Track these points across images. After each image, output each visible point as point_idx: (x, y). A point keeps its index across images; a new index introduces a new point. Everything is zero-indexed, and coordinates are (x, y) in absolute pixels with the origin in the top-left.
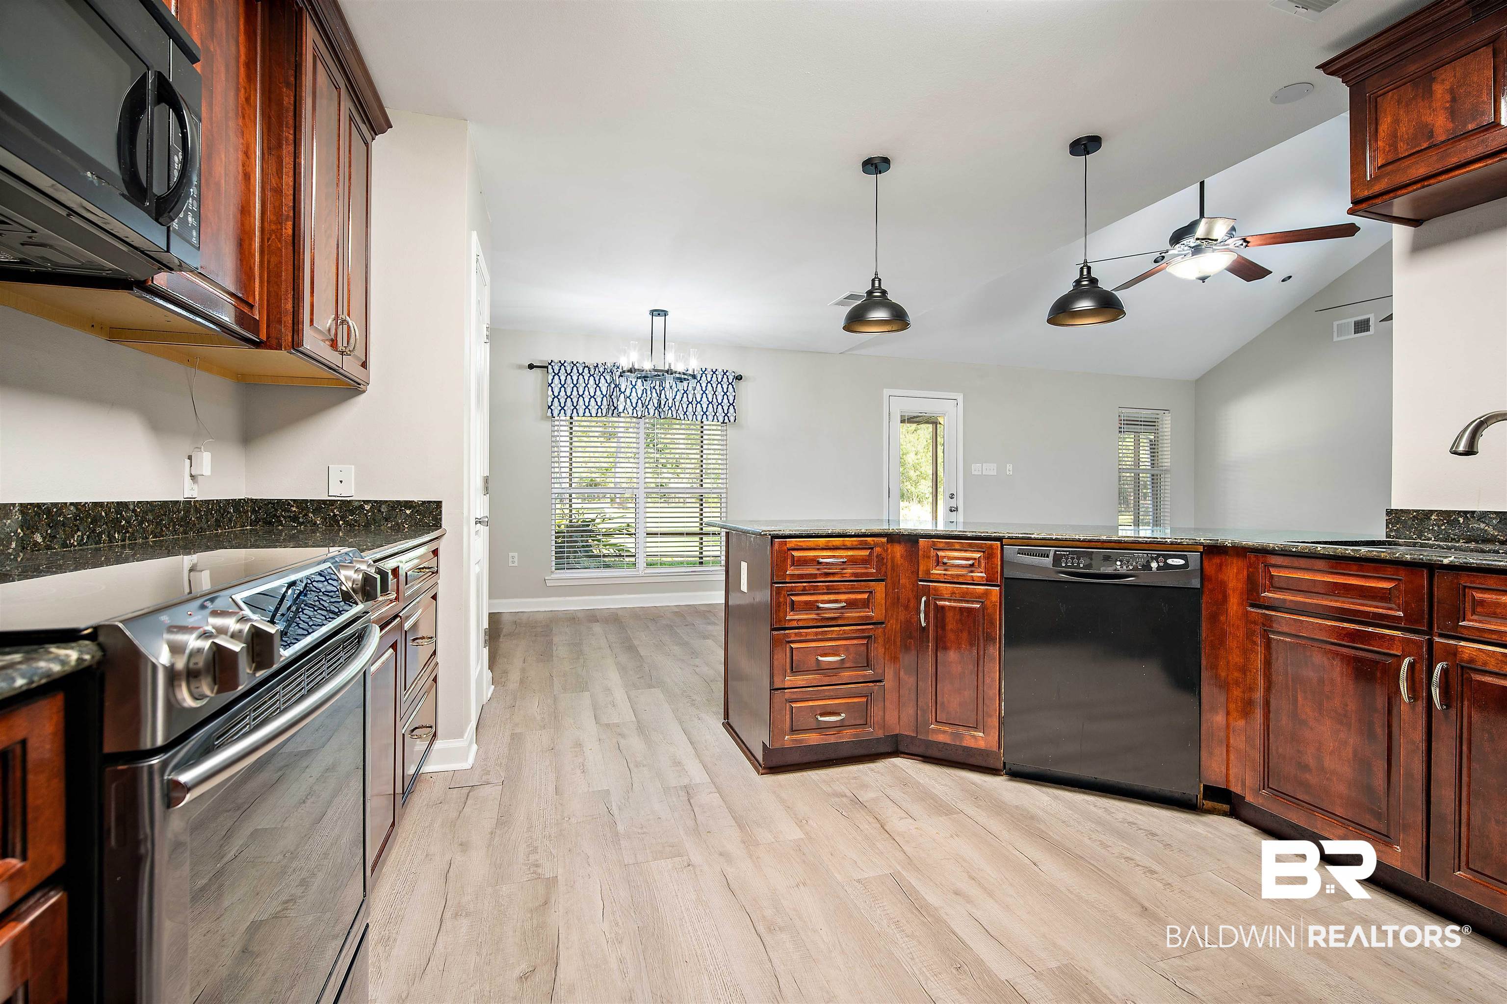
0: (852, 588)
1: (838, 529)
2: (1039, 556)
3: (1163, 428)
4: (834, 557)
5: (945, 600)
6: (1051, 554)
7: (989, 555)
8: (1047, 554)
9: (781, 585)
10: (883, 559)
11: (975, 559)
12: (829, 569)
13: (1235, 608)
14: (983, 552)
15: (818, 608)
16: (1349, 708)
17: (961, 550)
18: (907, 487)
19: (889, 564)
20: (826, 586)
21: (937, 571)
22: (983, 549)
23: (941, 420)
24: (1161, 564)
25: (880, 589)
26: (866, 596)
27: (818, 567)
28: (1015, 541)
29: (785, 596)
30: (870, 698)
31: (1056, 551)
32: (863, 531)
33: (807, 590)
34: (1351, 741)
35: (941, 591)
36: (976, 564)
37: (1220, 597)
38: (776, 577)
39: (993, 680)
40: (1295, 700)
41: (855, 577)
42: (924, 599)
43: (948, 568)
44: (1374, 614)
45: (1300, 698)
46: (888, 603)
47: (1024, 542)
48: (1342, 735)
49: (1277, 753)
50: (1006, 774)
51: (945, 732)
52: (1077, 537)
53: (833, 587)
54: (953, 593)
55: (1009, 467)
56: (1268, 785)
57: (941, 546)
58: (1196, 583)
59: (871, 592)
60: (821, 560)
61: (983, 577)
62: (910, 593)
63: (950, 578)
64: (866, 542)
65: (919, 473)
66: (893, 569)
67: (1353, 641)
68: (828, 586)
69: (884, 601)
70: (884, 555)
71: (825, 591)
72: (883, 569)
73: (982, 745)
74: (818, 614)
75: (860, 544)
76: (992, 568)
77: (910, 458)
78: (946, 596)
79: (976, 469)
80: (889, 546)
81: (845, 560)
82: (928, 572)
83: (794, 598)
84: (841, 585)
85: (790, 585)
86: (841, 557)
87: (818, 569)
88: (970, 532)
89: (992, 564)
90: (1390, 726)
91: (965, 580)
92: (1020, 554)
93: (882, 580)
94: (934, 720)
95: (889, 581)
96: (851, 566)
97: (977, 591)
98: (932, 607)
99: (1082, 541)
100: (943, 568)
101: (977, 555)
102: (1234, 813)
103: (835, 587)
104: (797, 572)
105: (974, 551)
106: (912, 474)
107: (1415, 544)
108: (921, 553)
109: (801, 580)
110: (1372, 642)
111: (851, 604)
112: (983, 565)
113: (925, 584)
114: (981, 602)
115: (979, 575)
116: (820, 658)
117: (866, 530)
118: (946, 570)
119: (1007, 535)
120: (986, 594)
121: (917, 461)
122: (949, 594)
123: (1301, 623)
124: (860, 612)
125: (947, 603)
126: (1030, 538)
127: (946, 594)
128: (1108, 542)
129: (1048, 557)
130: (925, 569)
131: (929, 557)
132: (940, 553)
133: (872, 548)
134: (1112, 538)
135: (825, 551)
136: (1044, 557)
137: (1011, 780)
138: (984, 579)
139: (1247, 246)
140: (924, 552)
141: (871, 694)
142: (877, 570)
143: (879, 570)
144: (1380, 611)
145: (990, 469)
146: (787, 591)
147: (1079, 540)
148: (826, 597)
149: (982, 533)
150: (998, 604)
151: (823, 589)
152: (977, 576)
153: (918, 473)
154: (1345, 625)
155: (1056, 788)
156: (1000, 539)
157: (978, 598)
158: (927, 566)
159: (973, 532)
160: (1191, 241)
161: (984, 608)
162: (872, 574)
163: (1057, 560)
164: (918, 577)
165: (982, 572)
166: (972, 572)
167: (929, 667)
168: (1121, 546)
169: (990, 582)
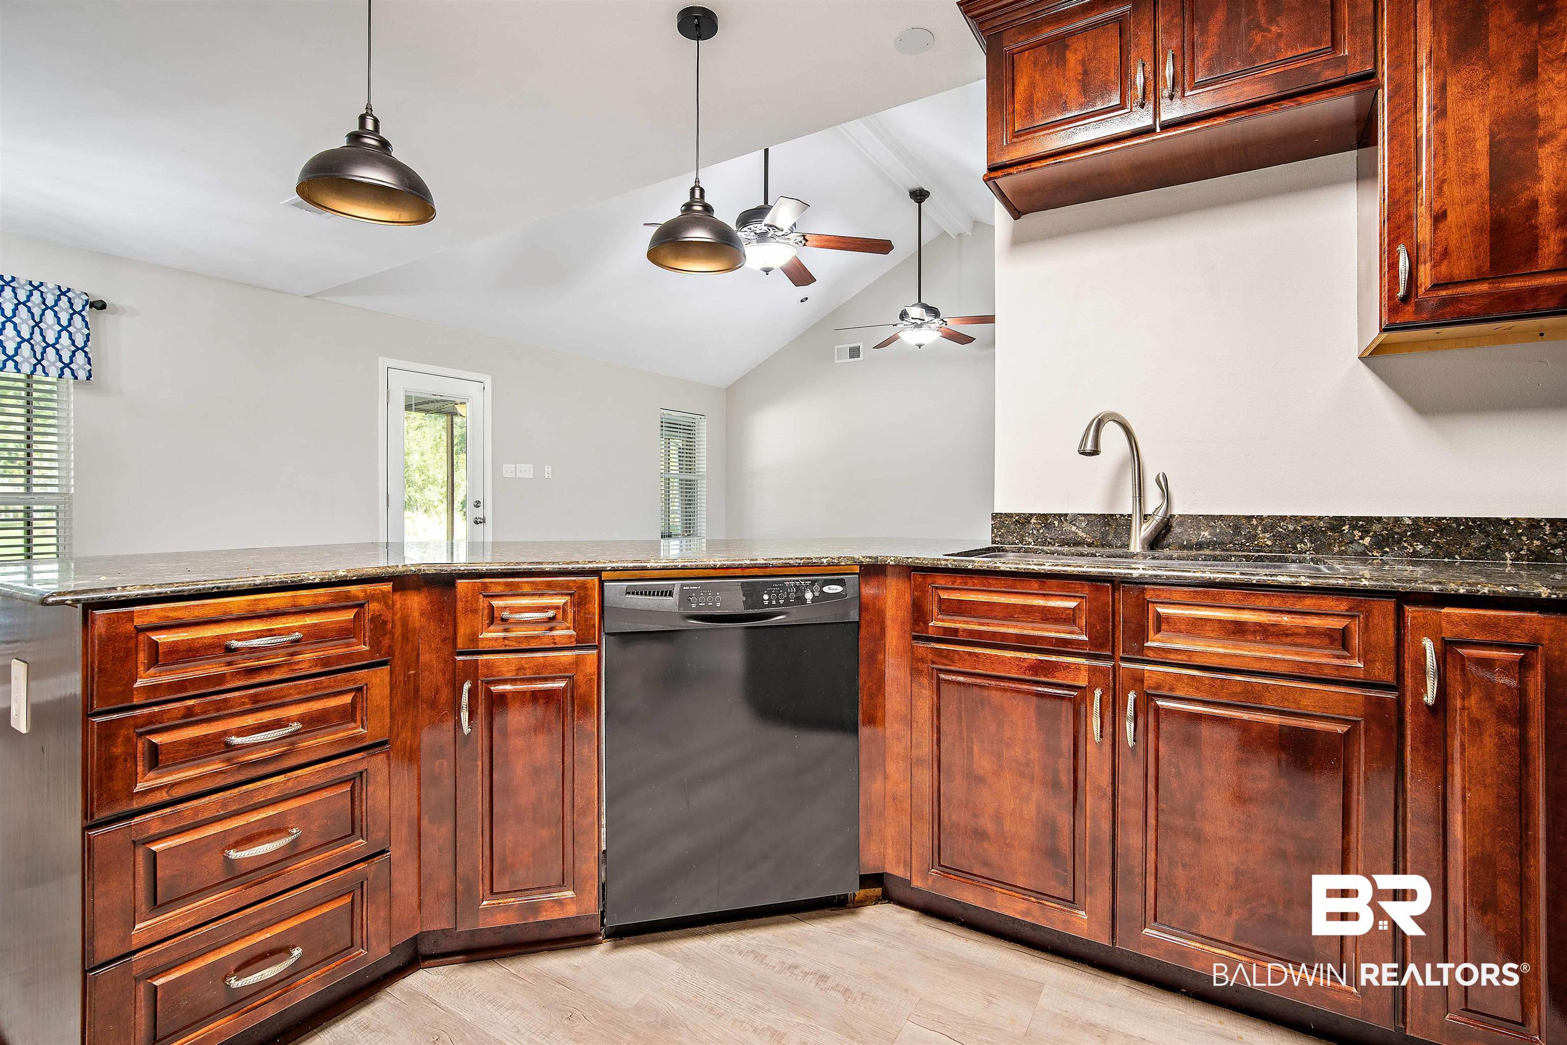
0: (316, 689)
1: (279, 576)
2: (658, 595)
3: (699, 433)
4: (270, 633)
5: (505, 681)
6: (676, 591)
7: (580, 600)
8: (670, 592)
9: (115, 716)
10: (385, 623)
11: (557, 608)
12: (259, 659)
13: (894, 642)
14: (570, 595)
15: (229, 747)
16: (1031, 756)
17: (533, 595)
18: (410, 494)
19: (398, 632)
20: (250, 696)
21: (491, 635)
22: (570, 589)
23: (460, 409)
24: (817, 594)
25: (379, 679)
26: (347, 699)
27: (228, 659)
28: (624, 574)
29: (128, 739)
30: (358, 892)
31: (683, 585)
32: (341, 573)
33: (197, 715)
34: (1034, 796)
35: (498, 667)
36: (560, 616)
37: (878, 629)
38: (101, 698)
39: (589, 801)
40: (971, 752)
41: (324, 666)
42: (467, 686)
43: (511, 626)
44: (1058, 639)
45: (976, 750)
46: (395, 702)
47: (635, 575)
48: (1025, 789)
49: (950, 821)
50: (607, 937)
51: (508, 907)
52: (712, 563)
53: (269, 696)
54: (520, 669)
55: (548, 469)
56: (939, 862)
57: (497, 590)
58: (854, 616)
59: (359, 690)
60: (235, 644)
61: (571, 636)
62: (440, 676)
63: (514, 643)
64: (347, 596)
65: (426, 478)
66: (405, 638)
67: (1037, 675)
68: (256, 695)
69: (387, 702)
70: (388, 616)
71: (249, 707)
72: (386, 642)
73: (571, 911)
74: (228, 760)
75: (334, 601)
76: (586, 620)
77: (414, 460)
78: (508, 676)
79: (508, 470)
80: (397, 597)
81: (297, 635)
82: (474, 638)
83: (157, 739)
84: (290, 688)
85: (146, 711)
86: (289, 631)
87: (229, 664)
88: (549, 563)
89: (585, 613)
90: (1075, 771)
91: (542, 644)
92: (629, 593)
93: (384, 663)
94: (488, 892)
95: (398, 661)
96: (313, 646)
97: (562, 660)
98: (481, 696)
99: (719, 568)
100: (501, 628)
101: (559, 601)
102: (887, 897)
103: (274, 695)
104: (165, 679)
105: (556, 594)
106: (417, 478)
107: (1019, 550)
108: (460, 605)
109: (179, 695)
110: (1056, 674)
111: (313, 723)
112: (570, 616)
113: (469, 658)
114: (567, 677)
115: (563, 632)
116: (233, 854)
117: (348, 571)
118: (506, 630)
119: (609, 566)
120: (578, 662)
121: (422, 463)
122: (512, 671)
123: (977, 657)
124: (336, 732)
125: (508, 687)
126: (645, 569)
127: (508, 671)
128: (753, 567)
129: (671, 594)
130: (468, 631)
131: (475, 611)
132: (496, 603)
133: (361, 606)
134: (758, 562)
135: (246, 623)
136: (666, 596)
137: (616, 947)
138: (573, 639)
139: (805, 245)
140: (467, 602)
141: (362, 883)
142: (372, 646)
143: (376, 645)
144: (1063, 635)
145: (526, 471)
146: (137, 727)
147: (714, 568)
148: (250, 720)
149: (568, 564)
150: (596, 676)
151: (244, 704)
152: (560, 636)
153: (424, 477)
154: (1025, 655)
155: (681, 937)
156: (597, 572)
157: (564, 672)
158: (472, 626)
159: (553, 563)
160: (760, 227)
161: (573, 686)
162: (361, 655)
163: (686, 597)
164: (455, 647)
165: (568, 628)
166: (551, 629)
167: (477, 802)
168: (768, 571)
169: (582, 642)
